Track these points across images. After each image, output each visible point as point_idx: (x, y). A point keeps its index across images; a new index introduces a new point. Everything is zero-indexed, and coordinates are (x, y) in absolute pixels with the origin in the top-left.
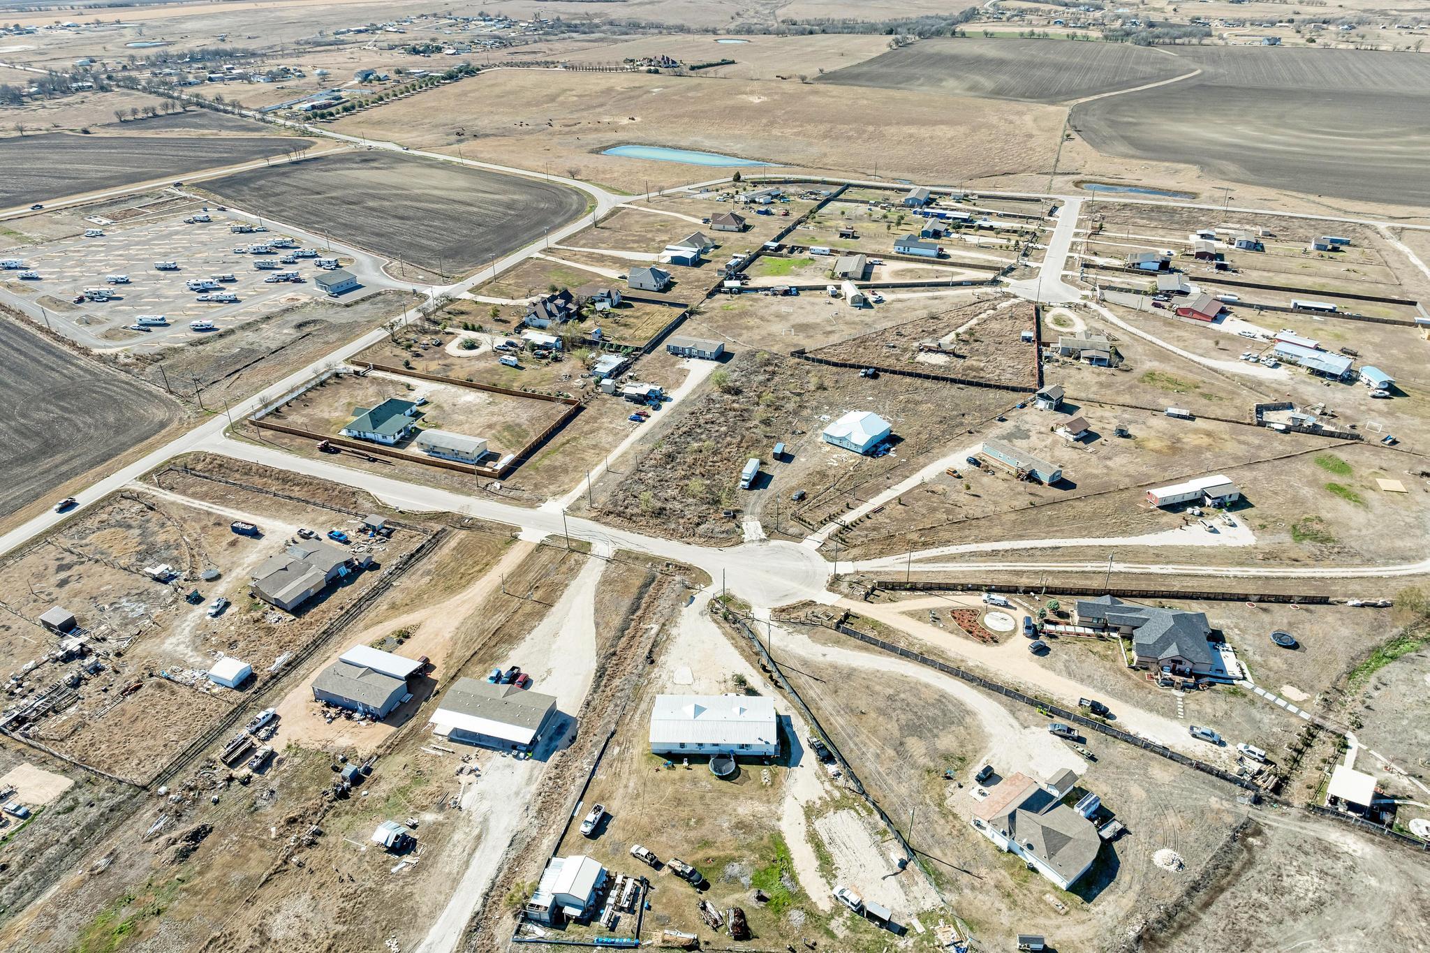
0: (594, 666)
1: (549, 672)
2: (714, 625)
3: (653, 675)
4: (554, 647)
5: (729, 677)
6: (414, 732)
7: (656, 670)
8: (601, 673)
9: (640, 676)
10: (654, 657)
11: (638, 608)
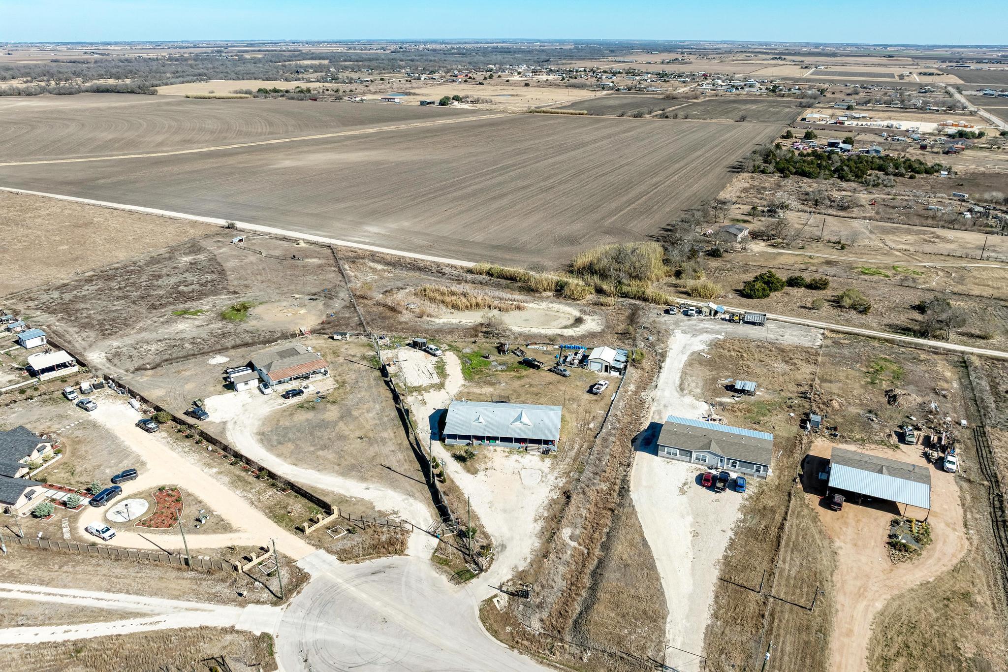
0: (633, 495)
1: (682, 491)
2: (488, 530)
3: (564, 480)
4: (690, 519)
5: (481, 474)
6: (789, 450)
7: (561, 485)
8: (624, 491)
9: (578, 480)
10: (563, 500)
11: (594, 574)
